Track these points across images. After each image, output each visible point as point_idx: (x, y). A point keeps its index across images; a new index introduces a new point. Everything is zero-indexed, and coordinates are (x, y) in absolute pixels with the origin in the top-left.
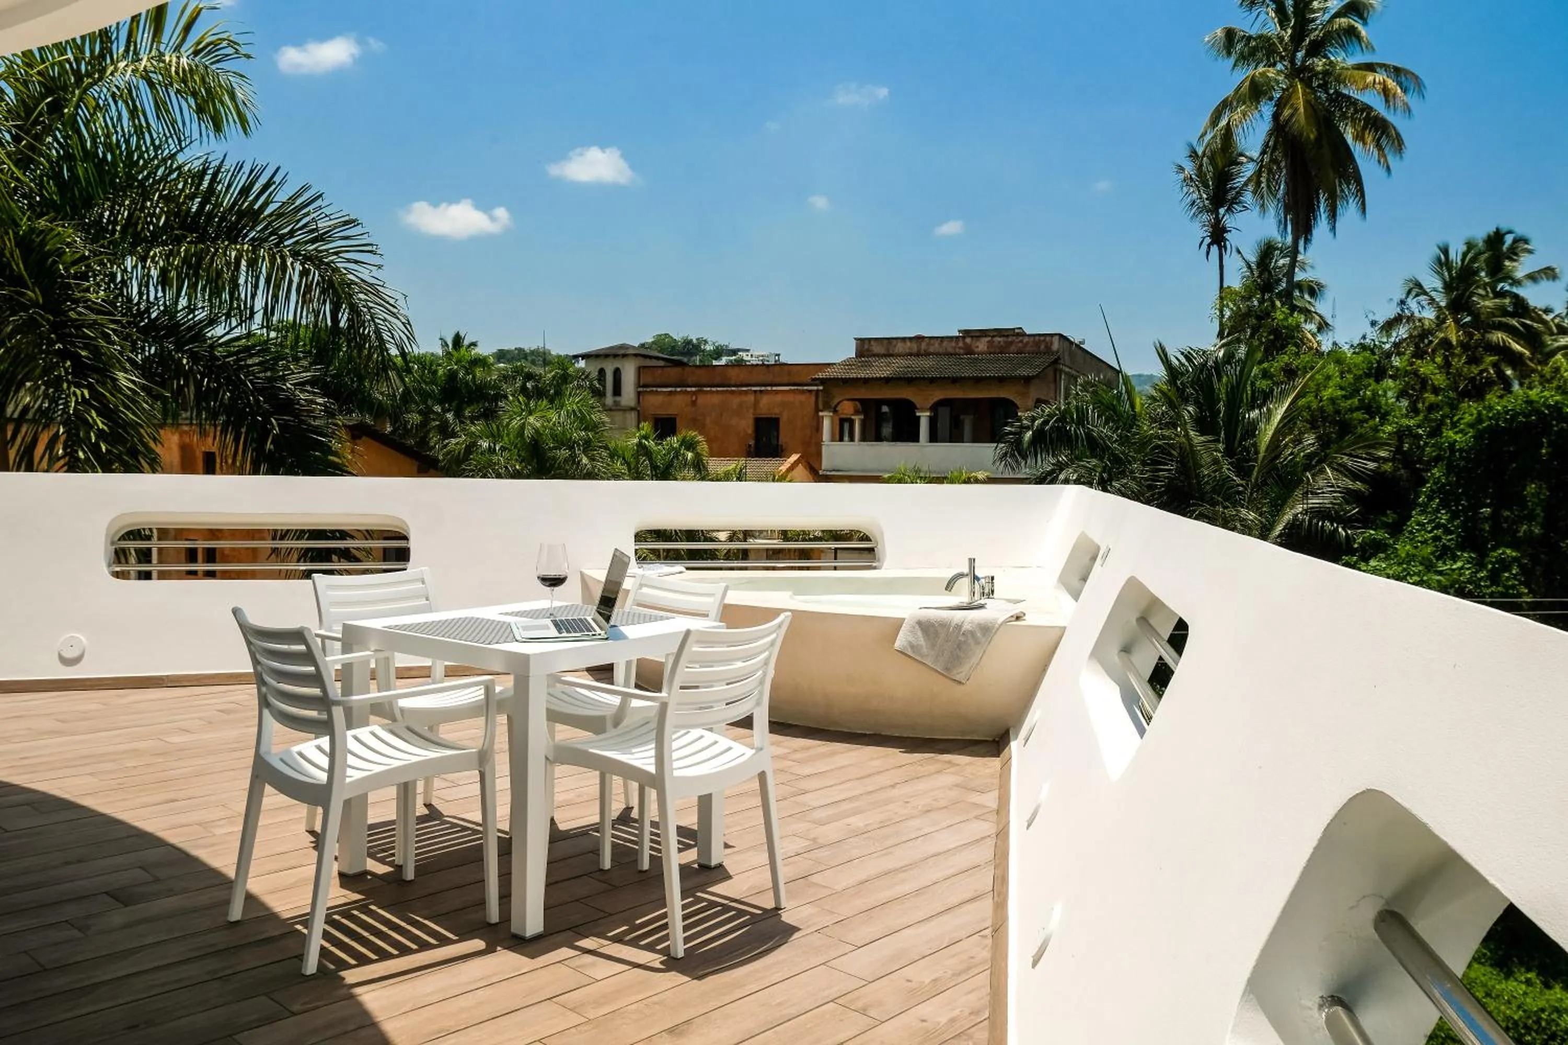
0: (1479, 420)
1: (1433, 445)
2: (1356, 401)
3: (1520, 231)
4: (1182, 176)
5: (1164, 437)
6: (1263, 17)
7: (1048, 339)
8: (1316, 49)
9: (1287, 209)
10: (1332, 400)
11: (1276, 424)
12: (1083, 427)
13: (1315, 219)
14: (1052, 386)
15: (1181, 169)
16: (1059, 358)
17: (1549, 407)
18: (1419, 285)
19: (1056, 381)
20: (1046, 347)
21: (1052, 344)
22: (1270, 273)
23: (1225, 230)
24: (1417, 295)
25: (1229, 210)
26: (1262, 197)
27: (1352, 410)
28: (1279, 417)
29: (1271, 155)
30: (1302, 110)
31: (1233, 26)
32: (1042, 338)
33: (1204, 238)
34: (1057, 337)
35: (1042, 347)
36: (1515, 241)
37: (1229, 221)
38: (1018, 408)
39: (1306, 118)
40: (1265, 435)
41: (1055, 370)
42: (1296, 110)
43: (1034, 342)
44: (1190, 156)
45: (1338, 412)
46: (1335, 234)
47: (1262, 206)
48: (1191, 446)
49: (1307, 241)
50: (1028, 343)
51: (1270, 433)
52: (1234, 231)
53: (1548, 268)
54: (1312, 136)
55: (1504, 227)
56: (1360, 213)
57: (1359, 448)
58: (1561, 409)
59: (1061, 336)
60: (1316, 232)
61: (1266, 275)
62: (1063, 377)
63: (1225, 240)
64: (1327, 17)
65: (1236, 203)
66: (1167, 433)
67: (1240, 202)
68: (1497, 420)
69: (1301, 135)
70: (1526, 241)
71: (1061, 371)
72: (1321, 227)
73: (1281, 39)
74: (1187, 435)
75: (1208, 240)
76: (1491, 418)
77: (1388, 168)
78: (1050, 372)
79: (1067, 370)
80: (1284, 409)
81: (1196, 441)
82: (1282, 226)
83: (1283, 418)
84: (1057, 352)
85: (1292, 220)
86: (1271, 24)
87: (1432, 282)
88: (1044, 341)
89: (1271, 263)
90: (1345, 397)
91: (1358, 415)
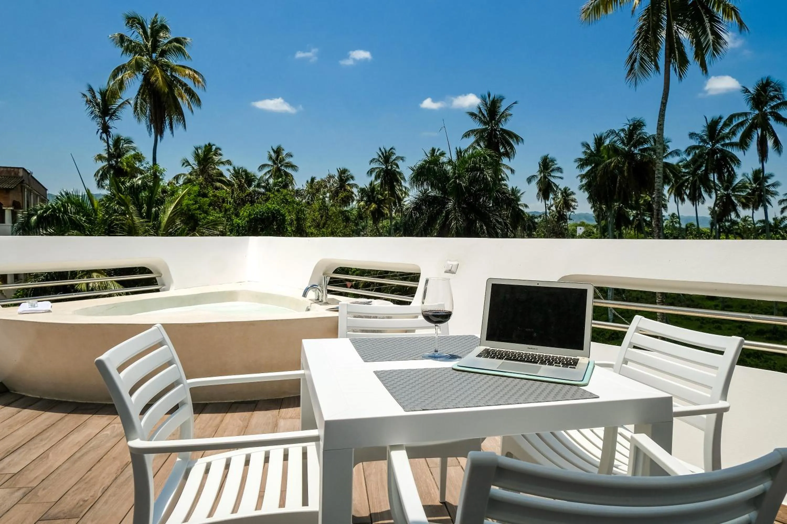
0: (250, 215)
1: (230, 225)
2: (197, 206)
3: (218, 145)
4: (85, 99)
5: (120, 220)
6: (136, 34)
7: (16, 170)
8: (163, 53)
9: (151, 121)
10: (187, 205)
11: (168, 215)
12: (67, 215)
13: (164, 127)
14: (20, 194)
15: (84, 95)
16: (23, 180)
17: (276, 210)
18: (188, 162)
19: (22, 192)
20: (15, 174)
21: (19, 172)
22: (120, 150)
23: (108, 127)
24: (186, 166)
25: (110, 118)
26: (138, 115)
27: (195, 210)
28: (169, 212)
29: (142, 96)
30: (160, 79)
31: (124, 34)
32: (12, 169)
33: (99, 129)
34: (22, 170)
35: (13, 174)
36: (216, 149)
37: (110, 123)
38: (2, 205)
39: (163, 82)
40: (164, 220)
41: (22, 187)
42: (158, 78)
43: (7, 171)
44: (89, 90)
45: (190, 210)
46: (173, 135)
47: (139, 118)
48: (134, 224)
49: (161, 137)
50: (3, 171)
51: (166, 219)
52: (113, 128)
53: (228, 160)
54: (166, 91)
55: (212, 143)
56: (184, 127)
57: (210, 225)
58: (279, 211)
59: (24, 169)
60: (165, 133)
61: (118, 151)
62: (26, 190)
63: (109, 132)
64: (166, 41)
65: (114, 116)
66: (121, 218)
67: (116, 115)
68: (257, 215)
69: (161, 90)
70: (220, 149)
71: (24, 187)
72: (167, 131)
73: (146, 46)
74: (132, 220)
75: (101, 131)
76: (254, 214)
77: (192, 111)
78: (19, 188)
79: (28, 186)
80: (172, 208)
81: (137, 222)
82: (149, 129)
83: (171, 213)
84: (22, 177)
85: (154, 126)
86: (140, 37)
87: (192, 161)
88: (13, 171)
89: (120, 145)
90: (193, 204)
91: (198, 212)
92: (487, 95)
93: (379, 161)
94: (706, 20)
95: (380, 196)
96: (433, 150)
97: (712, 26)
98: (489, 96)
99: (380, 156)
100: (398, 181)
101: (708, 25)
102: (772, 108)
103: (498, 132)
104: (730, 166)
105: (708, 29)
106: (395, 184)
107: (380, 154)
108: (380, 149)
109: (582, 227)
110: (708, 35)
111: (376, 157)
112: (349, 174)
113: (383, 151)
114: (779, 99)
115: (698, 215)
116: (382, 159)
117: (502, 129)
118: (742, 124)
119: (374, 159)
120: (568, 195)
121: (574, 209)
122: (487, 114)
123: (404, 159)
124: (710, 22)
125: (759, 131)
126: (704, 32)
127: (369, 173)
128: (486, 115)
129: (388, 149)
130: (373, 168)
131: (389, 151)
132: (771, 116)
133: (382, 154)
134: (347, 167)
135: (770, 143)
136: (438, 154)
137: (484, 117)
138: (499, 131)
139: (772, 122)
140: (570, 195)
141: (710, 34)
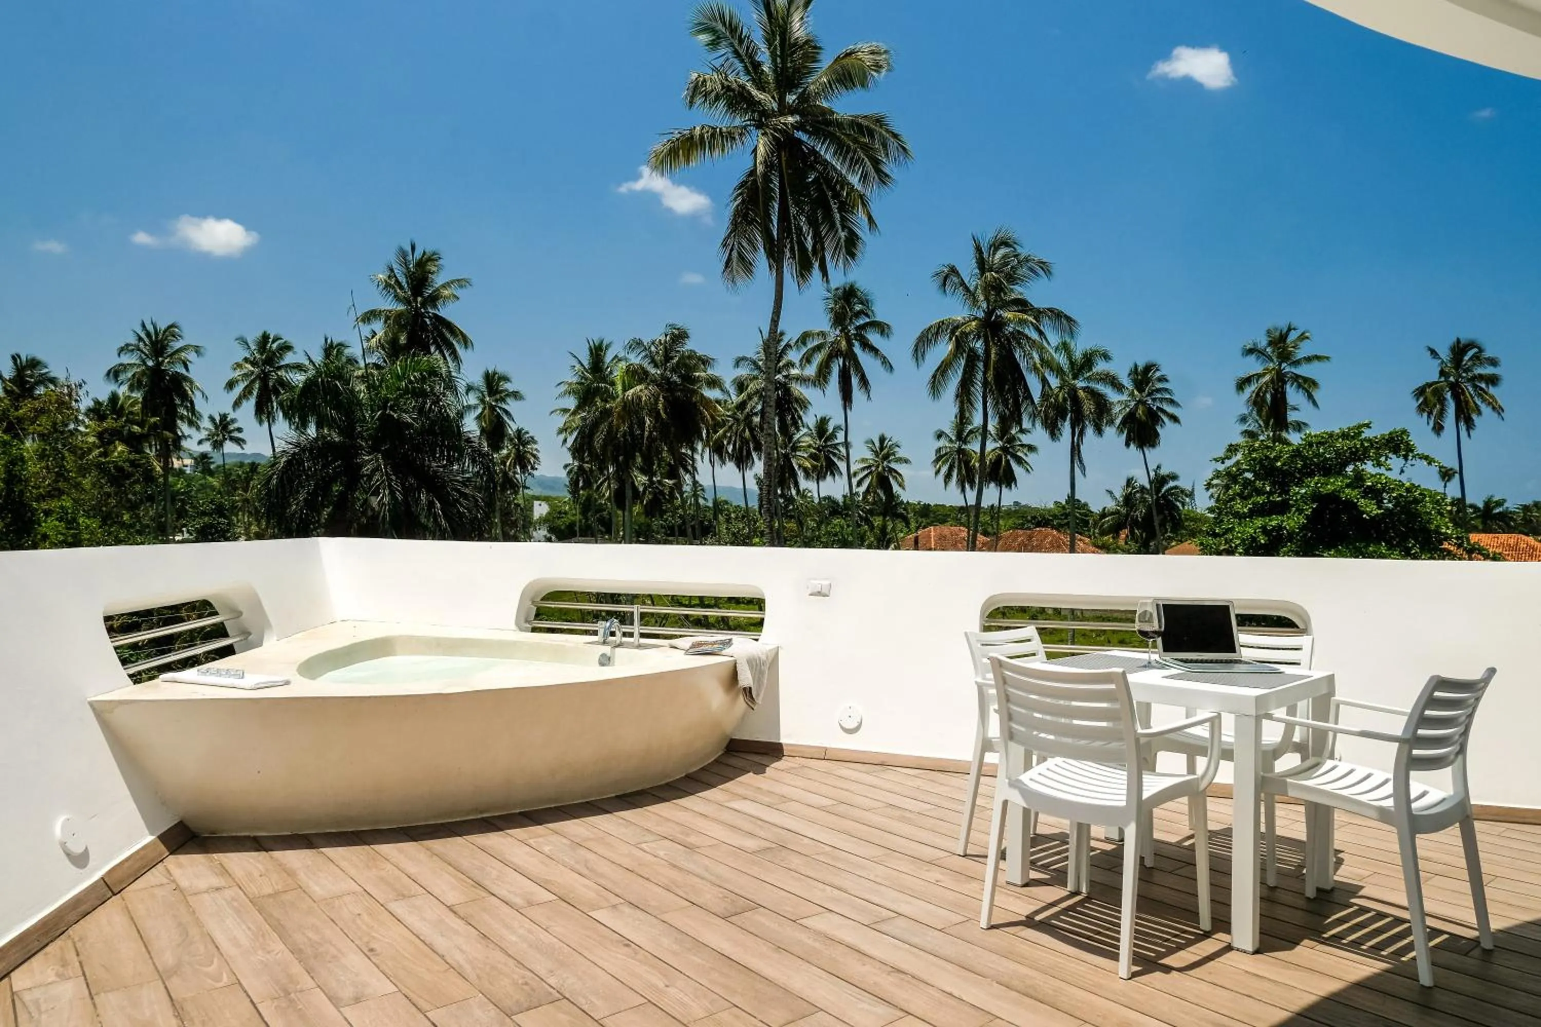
92: (409, 249)
93: (139, 349)
94: (835, 207)
95: (136, 428)
96: (265, 337)
97: (842, 217)
98: (413, 248)
99: (140, 339)
100: (184, 396)
101: (837, 216)
102: (857, 328)
103: (427, 320)
104: (796, 410)
105: (838, 223)
106: (178, 401)
107: (143, 335)
108: (143, 326)
109: (543, 503)
110: (837, 231)
111: (133, 340)
112: (45, 371)
113: (150, 328)
114: (868, 316)
115: (717, 484)
116: (146, 345)
117: (436, 316)
118: (819, 348)
119: (127, 345)
120: (525, 444)
121: (533, 468)
122: (407, 282)
123: (202, 350)
124: (839, 212)
125: (841, 361)
126: (832, 226)
127: (111, 374)
128: (404, 284)
129: (162, 326)
130: (121, 365)
131: (165, 331)
132: (856, 340)
133: (148, 335)
134: (40, 356)
135: (855, 381)
136: (275, 346)
137: (401, 287)
138: (429, 317)
139: (857, 349)
140: (528, 443)
141: (840, 230)
